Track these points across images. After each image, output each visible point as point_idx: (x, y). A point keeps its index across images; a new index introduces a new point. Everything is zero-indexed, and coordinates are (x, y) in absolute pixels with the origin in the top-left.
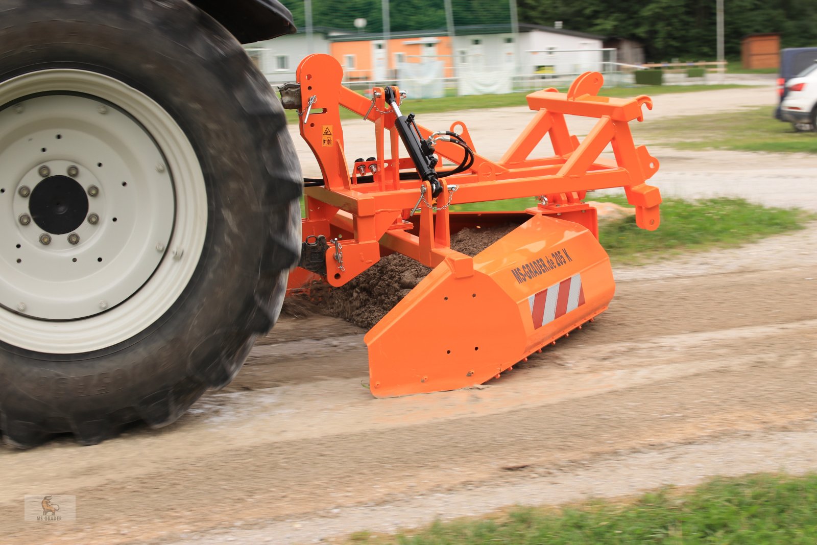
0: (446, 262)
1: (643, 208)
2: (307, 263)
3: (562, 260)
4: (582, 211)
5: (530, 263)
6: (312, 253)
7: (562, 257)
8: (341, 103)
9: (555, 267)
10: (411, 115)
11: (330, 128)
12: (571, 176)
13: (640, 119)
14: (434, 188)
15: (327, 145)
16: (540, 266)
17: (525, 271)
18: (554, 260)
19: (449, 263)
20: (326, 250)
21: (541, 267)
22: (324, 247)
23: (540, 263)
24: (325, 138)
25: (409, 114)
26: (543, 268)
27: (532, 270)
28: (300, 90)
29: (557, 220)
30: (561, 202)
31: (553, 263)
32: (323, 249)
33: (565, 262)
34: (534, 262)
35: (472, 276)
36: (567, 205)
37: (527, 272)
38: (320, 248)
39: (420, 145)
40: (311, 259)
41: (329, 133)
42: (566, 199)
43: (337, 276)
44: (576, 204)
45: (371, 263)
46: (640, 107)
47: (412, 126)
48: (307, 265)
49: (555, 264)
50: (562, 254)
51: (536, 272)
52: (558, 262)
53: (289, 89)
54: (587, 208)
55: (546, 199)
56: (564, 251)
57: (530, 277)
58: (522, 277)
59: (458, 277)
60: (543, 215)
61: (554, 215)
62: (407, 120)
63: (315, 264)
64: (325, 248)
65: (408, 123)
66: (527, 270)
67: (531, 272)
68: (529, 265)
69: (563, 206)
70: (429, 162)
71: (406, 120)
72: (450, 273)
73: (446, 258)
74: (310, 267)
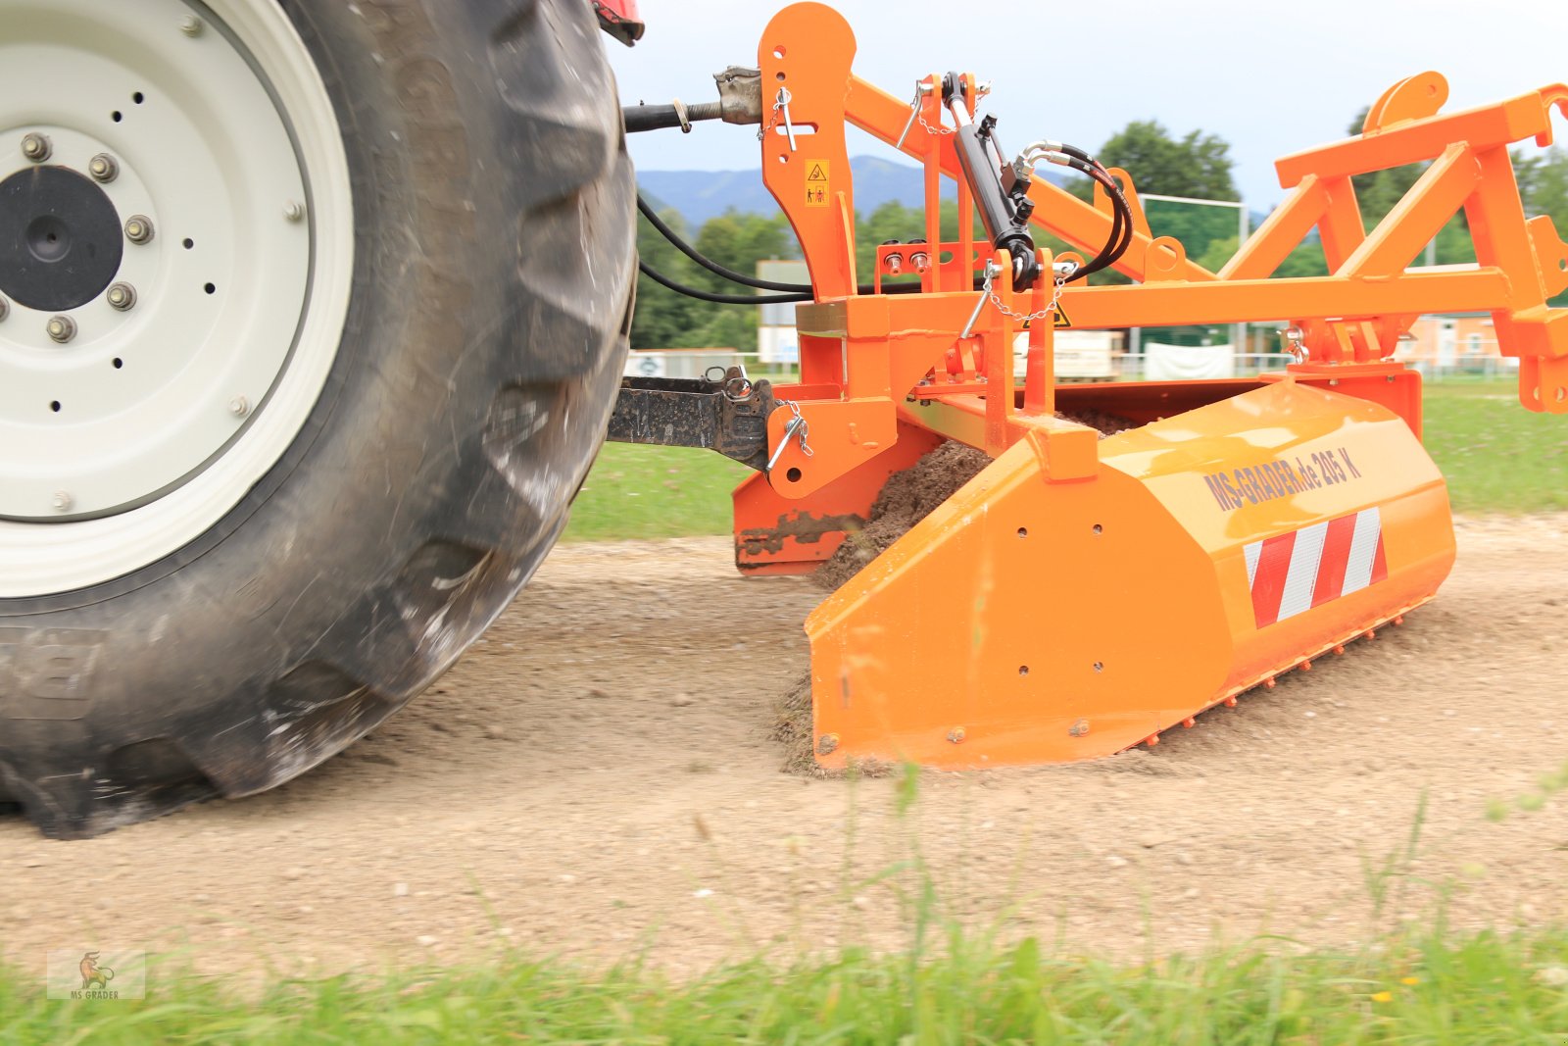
0: (1030, 440)
1: (1542, 358)
2: (726, 439)
3: (1337, 471)
4: (1386, 378)
5: (1256, 469)
6: (738, 416)
7: (1336, 465)
8: (849, 111)
9: (1319, 485)
10: (988, 117)
11: (825, 165)
12: (1367, 278)
13: (1543, 139)
14: (1020, 267)
15: (814, 203)
16: (1282, 476)
17: (1240, 483)
18: (1317, 469)
19: (1036, 444)
20: (771, 412)
21: (1284, 480)
22: (765, 403)
23: (1282, 471)
24: (812, 186)
25: (984, 117)
26: (1289, 483)
27: (1259, 483)
28: (759, 82)
29: (1328, 396)
30: (1341, 356)
31: (1314, 476)
32: (763, 409)
33: (1344, 478)
34: (1266, 467)
35: (1093, 478)
36: (1352, 363)
37: (1247, 486)
38: (756, 406)
39: (999, 175)
40: (737, 431)
41: (821, 177)
42: (1352, 349)
43: (794, 475)
44: (1373, 362)
45: (874, 448)
46: (1547, 110)
47: (989, 144)
48: (726, 445)
49: (1320, 477)
50: (1338, 458)
51: (1269, 489)
52: (1328, 474)
53: (736, 78)
54: (1397, 372)
55: (1305, 350)
56: (1343, 453)
57: (1253, 500)
58: (1230, 496)
59: (1054, 478)
60: (1297, 382)
61: (1323, 384)
62: (980, 131)
63: (745, 443)
64: (768, 407)
65: (981, 136)
66: (1245, 482)
67: (1256, 486)
68: (1254, 473)
69: (1345, 364)
70: (1015, 209)
71: (977, 131)
72: (1035, 468)
73: (1030, 433)
74: (733, 449)
